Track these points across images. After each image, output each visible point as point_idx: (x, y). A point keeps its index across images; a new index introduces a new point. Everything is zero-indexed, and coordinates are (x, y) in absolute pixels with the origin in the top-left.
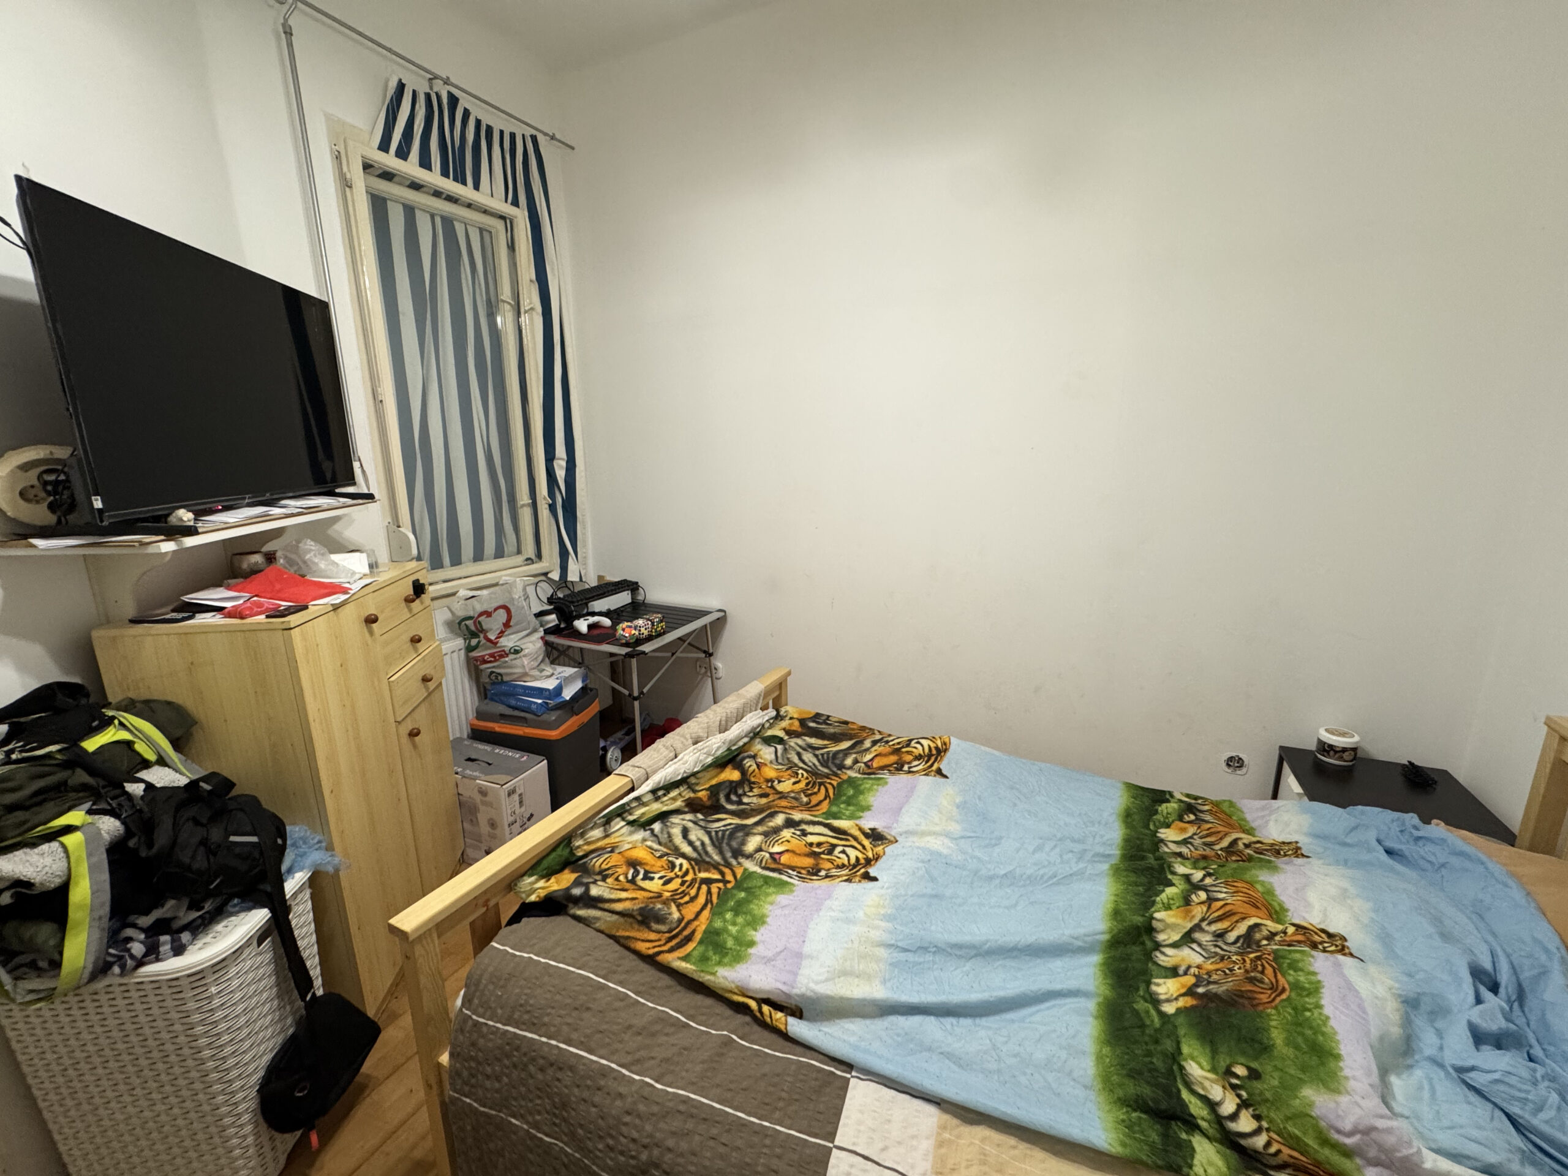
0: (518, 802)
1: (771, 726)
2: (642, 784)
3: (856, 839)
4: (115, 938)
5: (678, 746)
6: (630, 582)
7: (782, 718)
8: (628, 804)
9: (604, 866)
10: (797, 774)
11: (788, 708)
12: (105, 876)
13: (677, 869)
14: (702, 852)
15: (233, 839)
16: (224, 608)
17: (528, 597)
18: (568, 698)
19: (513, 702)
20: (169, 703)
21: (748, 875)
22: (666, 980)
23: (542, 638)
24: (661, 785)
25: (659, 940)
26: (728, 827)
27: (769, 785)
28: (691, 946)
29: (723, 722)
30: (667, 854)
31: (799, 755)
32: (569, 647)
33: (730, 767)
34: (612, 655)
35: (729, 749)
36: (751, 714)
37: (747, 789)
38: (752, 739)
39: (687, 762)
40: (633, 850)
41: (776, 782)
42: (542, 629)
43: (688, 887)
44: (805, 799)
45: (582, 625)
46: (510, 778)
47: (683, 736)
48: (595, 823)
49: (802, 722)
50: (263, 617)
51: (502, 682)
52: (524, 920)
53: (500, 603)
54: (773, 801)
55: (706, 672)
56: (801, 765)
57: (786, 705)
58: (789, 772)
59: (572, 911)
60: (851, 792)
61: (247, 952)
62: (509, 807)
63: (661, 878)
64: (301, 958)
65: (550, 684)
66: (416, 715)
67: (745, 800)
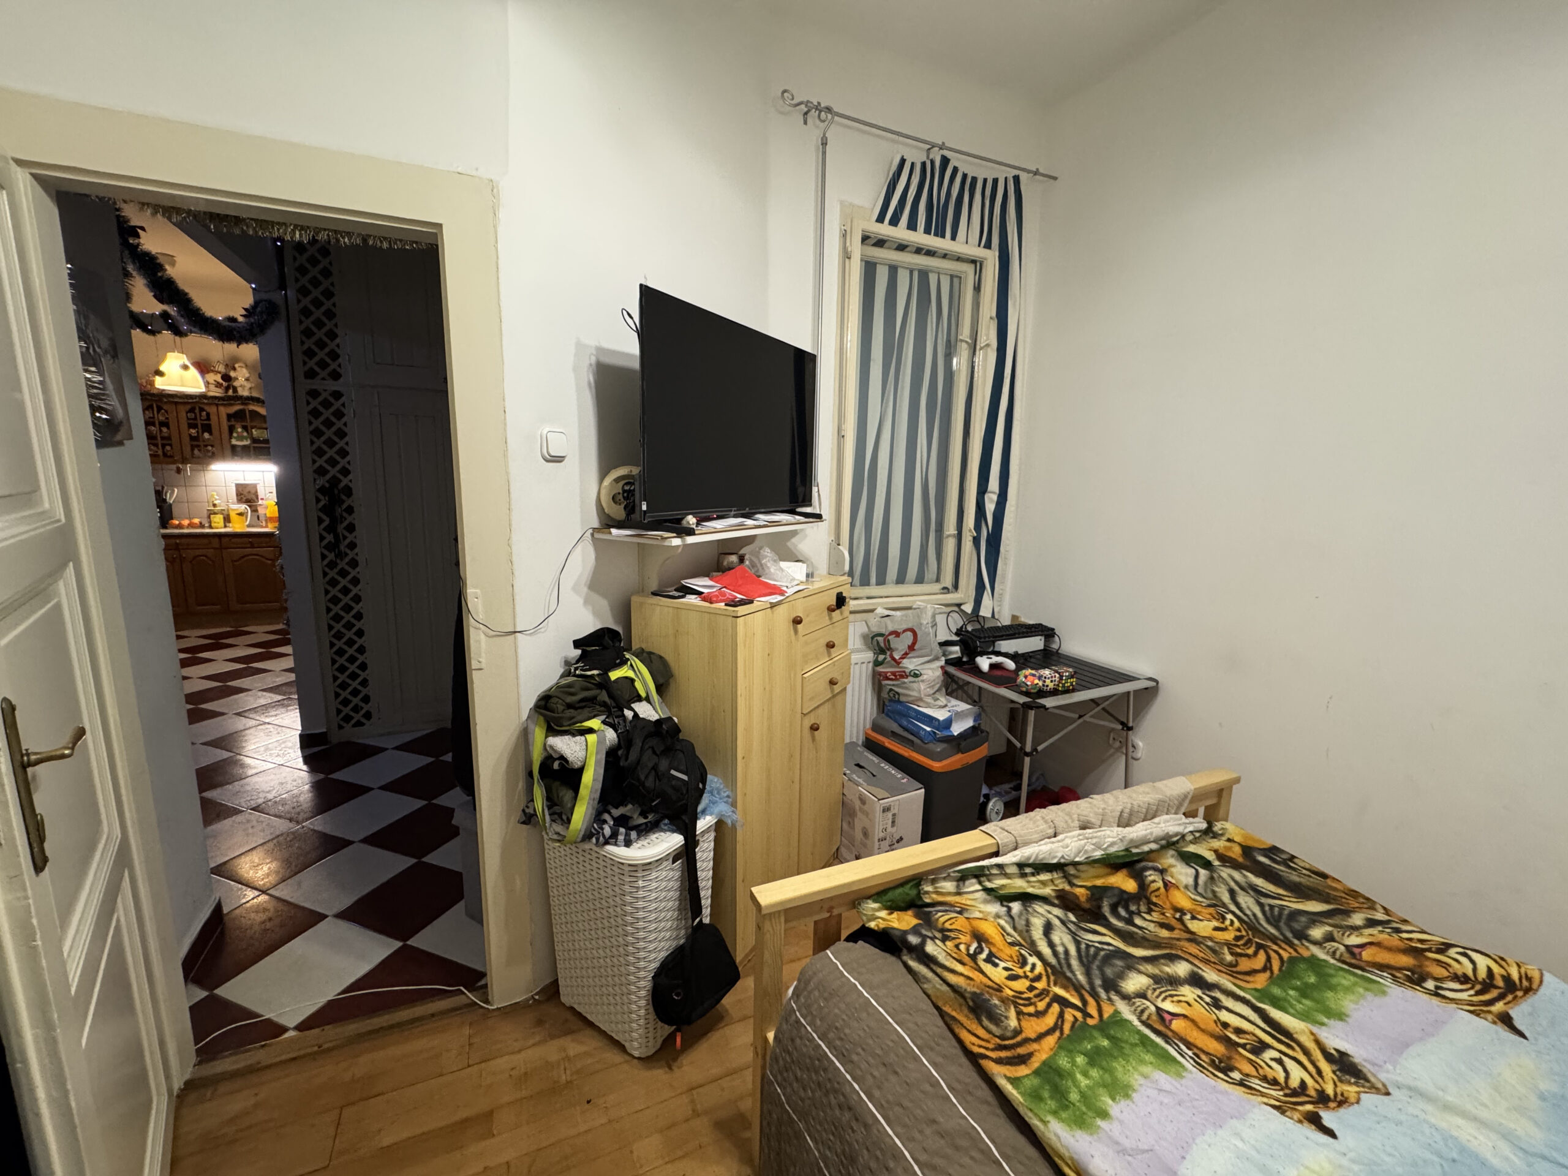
0: (890, 821)
1: (1195, 841)
2: (1009, 852)
3: (1306, 1052)
4: (598, 818)
5: (1060, 824)
6: (1046, 627)
7: (1216, 836)
8: (988, 868)
9: (947, 925)
10: (1224, 918)
11: (1227, 825)
12: (602, 771)
13: (1028, 968)
14: (1063, 961)
15: (673, 772)
16: (702, 593)
17: (936, 624)
18: (956, 734)
19: (905, 723)
20: (661, 657)
21: (1118, 1021)
22: (985, 1092)
23: (942, 667)
24: (1031, 861)
25: (987, 1041)
26: (1106, 947)
27: (1178, 915)
28: (1022, 1071)
29: (1125, 815)
30: (1020, 945)
31: (1232, 893)
32: (969, 683)
33: (1124, 871)
34: (1012, 702)
35: (1127, 850)
36: (1166, 817)
37: (1143, 908)
38: (1163, 848)
39: (1067, 847)
40: (983, 921)
41: (1188, 916)
42: (943, 659)
43: (1036, 996)
44: (1229, 958)
45: (984, 663)
46: (887, 795)
47: (1069, 814)
48: (949, 875)
49: (1247, 851)
50: (723, 604)
51: (899, 701)
52: (860, 942)
53: (910, 626)
54: (1178, 939)
55: (1121, 747)
56: (1233, 908)
57: (1226, 820)
58: (1212, 910)
59: (905, 958)
60: (1312, 979)
61: (665, 864)
62: (881, 823)
63: (1006, 969)
64: (698, 887)
65: (941, 715)
66: (820, 711)
67: (1138, 921)
